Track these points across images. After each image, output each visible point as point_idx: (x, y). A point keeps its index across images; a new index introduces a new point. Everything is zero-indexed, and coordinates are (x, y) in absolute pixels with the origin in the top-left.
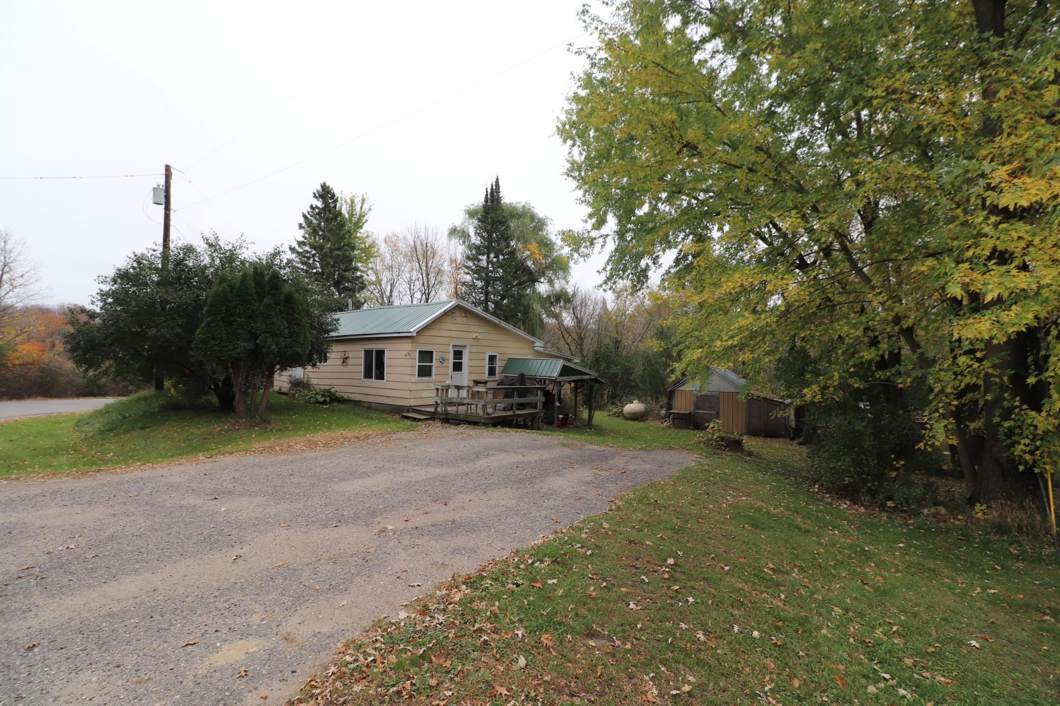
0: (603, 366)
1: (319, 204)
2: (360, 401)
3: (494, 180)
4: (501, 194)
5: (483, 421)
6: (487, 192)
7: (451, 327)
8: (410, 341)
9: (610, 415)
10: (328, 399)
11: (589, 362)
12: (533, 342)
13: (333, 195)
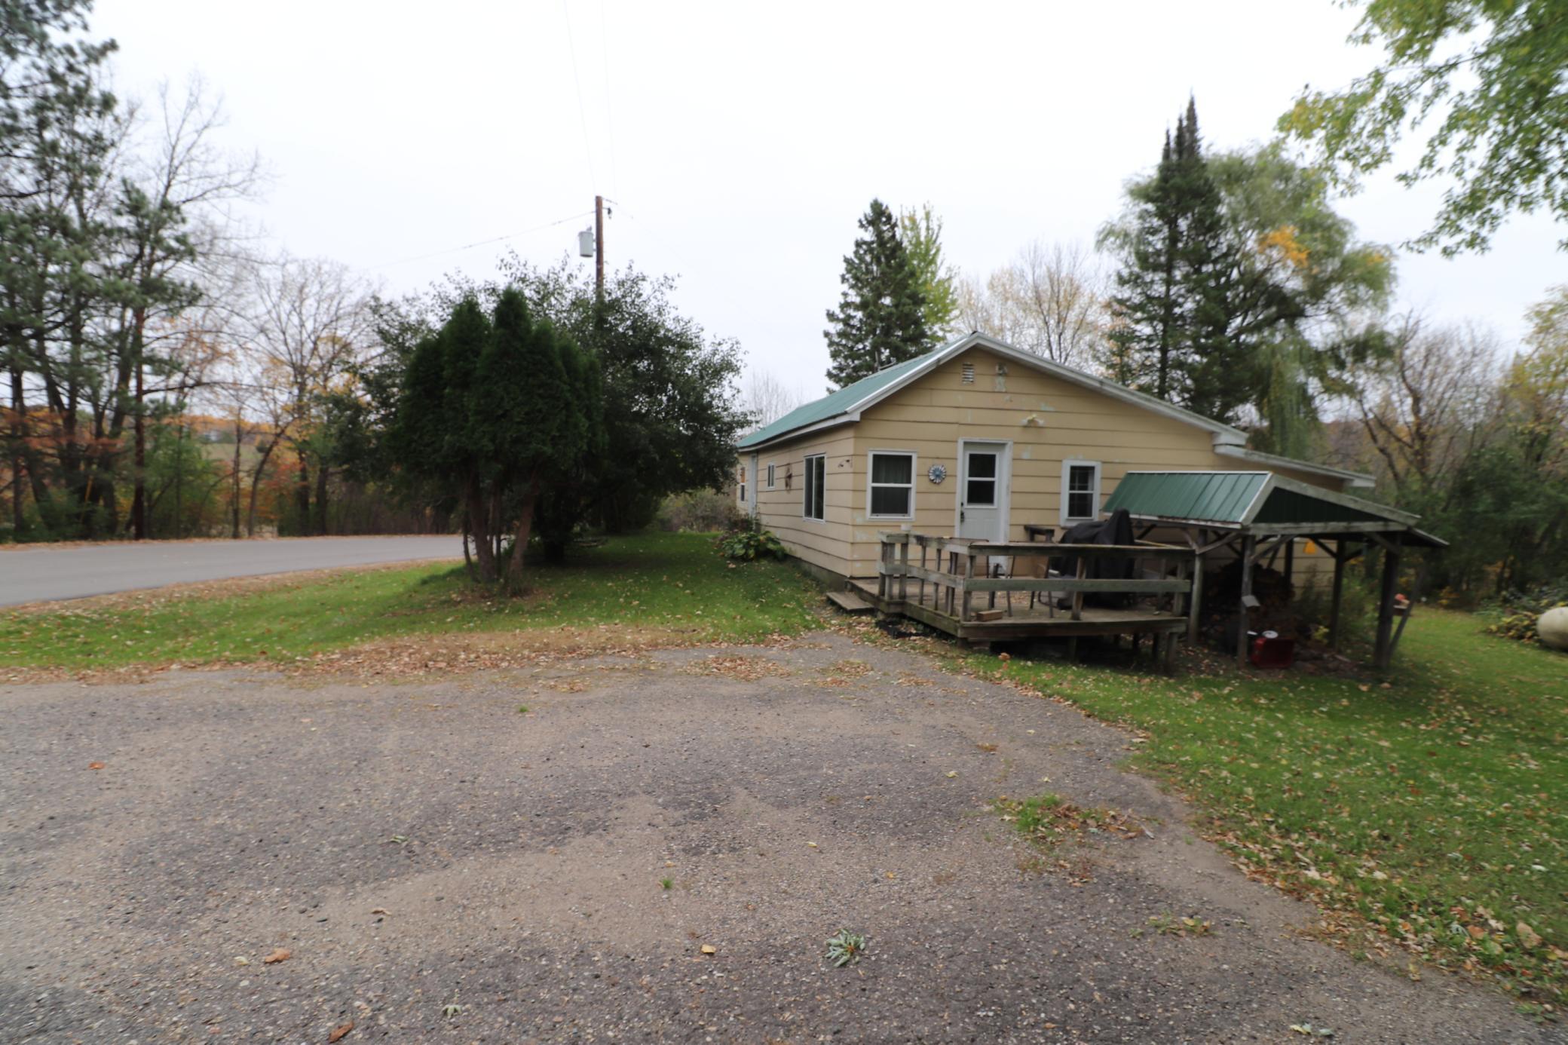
0: (1485, 501)
1: (868, 235)
2: (800, 559)
3: (1186, 105)
4: (1200, 134)
5: (960, 634)
6: (1168, 137)
7: (960, 398)
8: (849, 434)
9: (1489, 632)
10: (752, 552)
11: (1442, 494)
12: (1212, 434)
13: (889, 217)
